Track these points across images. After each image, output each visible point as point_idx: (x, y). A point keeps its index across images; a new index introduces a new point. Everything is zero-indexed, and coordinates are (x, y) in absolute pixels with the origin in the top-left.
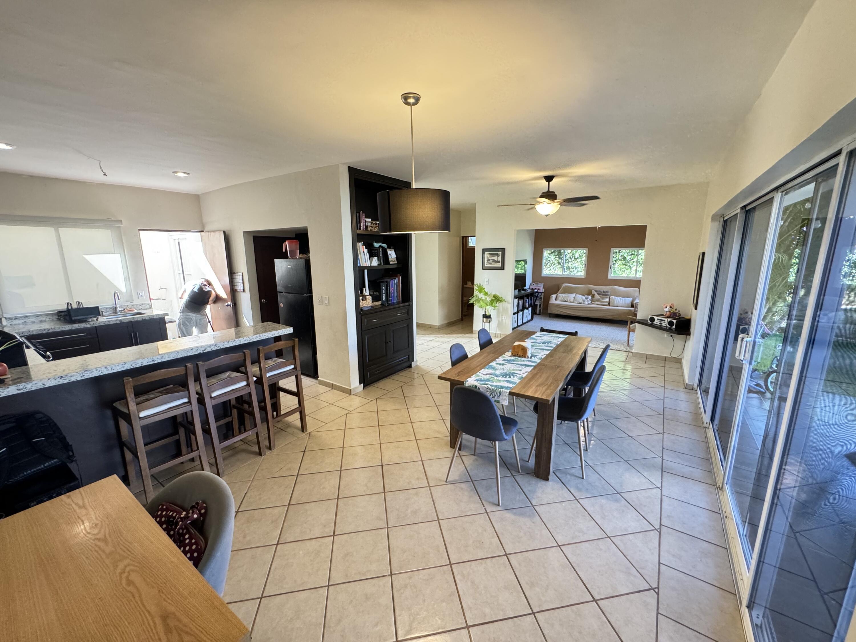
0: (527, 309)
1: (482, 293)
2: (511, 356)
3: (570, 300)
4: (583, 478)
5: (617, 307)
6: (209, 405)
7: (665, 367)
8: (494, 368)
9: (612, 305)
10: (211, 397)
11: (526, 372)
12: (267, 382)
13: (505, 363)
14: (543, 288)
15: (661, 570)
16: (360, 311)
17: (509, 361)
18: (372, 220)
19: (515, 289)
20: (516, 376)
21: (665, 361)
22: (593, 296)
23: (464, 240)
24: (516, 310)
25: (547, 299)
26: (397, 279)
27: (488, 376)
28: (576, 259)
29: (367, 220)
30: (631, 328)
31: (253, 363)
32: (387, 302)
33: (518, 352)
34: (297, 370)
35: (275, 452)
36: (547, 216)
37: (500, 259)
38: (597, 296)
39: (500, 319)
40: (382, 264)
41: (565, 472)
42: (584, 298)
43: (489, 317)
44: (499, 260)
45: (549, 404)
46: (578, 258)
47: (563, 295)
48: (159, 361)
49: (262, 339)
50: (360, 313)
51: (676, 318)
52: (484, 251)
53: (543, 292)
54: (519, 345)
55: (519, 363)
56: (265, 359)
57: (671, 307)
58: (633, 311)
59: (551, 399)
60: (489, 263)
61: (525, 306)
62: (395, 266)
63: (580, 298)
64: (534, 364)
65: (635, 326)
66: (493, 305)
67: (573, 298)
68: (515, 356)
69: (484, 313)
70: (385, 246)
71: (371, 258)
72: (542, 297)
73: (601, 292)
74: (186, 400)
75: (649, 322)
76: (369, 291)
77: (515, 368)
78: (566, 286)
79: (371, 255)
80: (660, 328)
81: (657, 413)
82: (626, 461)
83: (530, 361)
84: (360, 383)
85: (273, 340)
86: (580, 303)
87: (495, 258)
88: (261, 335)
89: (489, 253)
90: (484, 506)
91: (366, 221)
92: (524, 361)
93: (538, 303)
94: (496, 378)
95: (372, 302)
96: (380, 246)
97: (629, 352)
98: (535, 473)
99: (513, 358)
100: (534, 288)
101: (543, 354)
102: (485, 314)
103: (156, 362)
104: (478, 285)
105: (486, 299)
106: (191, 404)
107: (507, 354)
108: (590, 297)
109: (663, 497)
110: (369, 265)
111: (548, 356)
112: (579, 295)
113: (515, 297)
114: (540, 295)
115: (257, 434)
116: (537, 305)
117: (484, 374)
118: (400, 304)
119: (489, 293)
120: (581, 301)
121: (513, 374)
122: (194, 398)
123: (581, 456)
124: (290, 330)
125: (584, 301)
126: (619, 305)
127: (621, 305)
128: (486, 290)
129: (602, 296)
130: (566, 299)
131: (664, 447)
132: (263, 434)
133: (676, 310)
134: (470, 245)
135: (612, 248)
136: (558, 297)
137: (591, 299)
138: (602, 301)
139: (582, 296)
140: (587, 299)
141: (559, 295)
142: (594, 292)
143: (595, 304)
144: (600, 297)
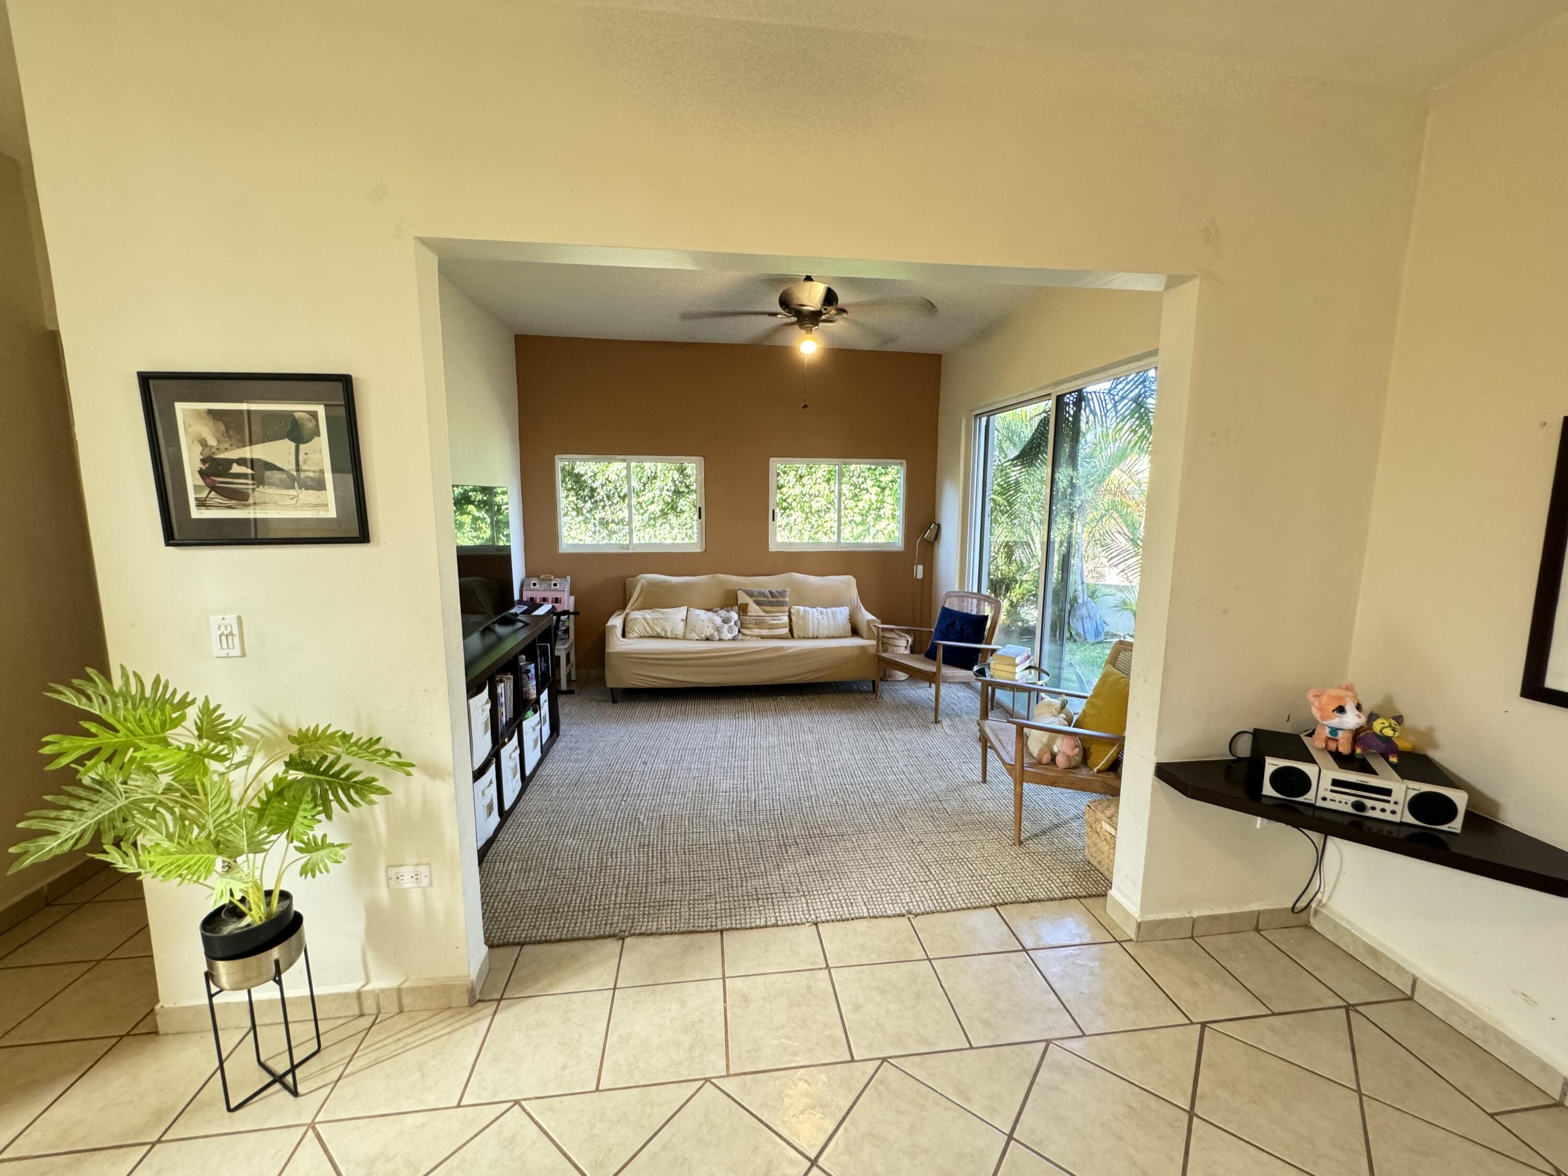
0: (534, 704)
3: (672, 631)
5: (818, 639)
9: (802, 635)
14: (571, 595)
22: (743, 610)
24: (481, 750)
25: (594, 636)
37: (319, 457)
38: (754, 609)
39: (378, 894)
42: (715, 619)
44: (309, 472)
47: (648, 614)
53: (575, 607)
58: (873, 651)
60: (225, 493)
61: (523, 697)
63: (705, 620)
66: (301, 824)
67: (682, 624)
72: (571, 625)
73: (765, 596)
78: (652, 584)
86: (705, 639)
89: (211, 412)
100: (538, 596)
108: (734, 615)
112: (698, 611)
113: (473, 687)
114: (564, 623)
116: (559, 657)
120: (707, 631)
125: (718, 630)
127: (826, 633)
129: (768, 608)
130: (659, 630)
135: (771, 459)
136: (629, 625)
137: (739, 623)
138: (771, 624)
139: (710, 613)
140: (727, 623)
141: (636, 615)
142: (743, 598)
143: (752, 636)
144: (765, 612)
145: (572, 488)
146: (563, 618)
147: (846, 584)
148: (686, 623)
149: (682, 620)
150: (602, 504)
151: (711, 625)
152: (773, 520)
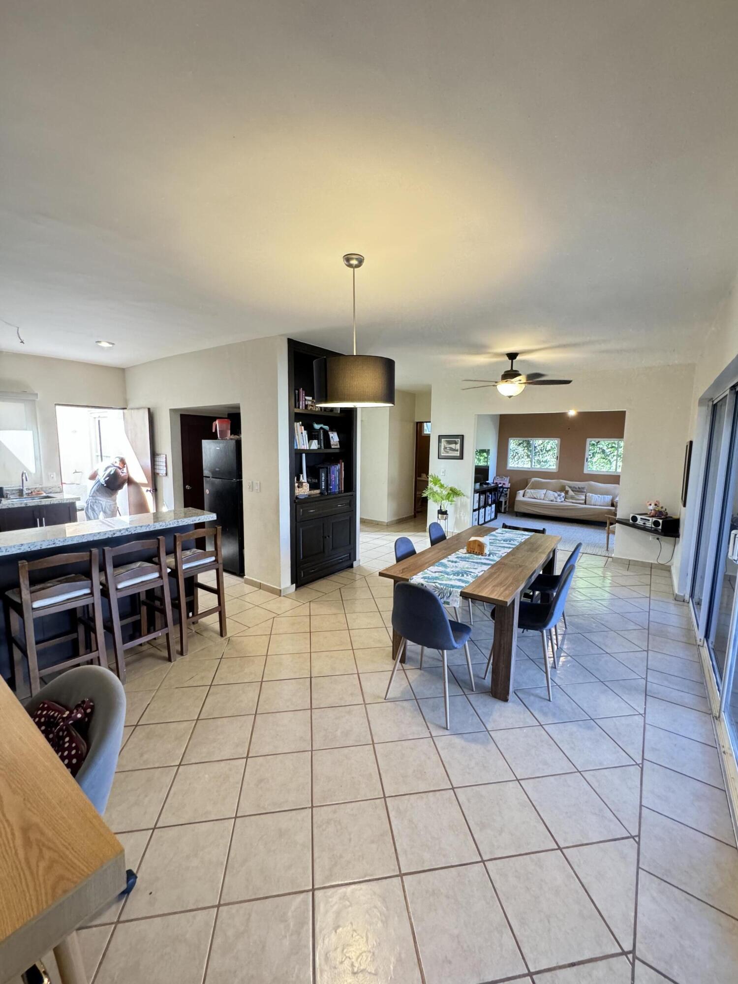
0: (490, 505)
1: (437, 486)
2: (465, 553)
3: (540, 496)
4: (549, 700)
5: (595, 505)
6: (114, 597)
7: (651, 575)
8: (445, 566)
9: (589, 503)
10: (117, 589)
11: (482, 571)
12: (182, 574)
13: (458, 561)
14: (509, 483)
15: (643, 815)
16: (295, 499)
17: (463, 559)
18: (312, 399)
19: (476, 482)
20: (470, 575)
21: (651, 568)
22: (567, 492)
23: (419, 426)
24: (476, 507)
25: (513, 495)
26: (339, 465)
27: (437, 574)
28: (547, 451)
29: (307, 398)
30: (610, 529)
31: (168, 553)
32: (327, 491)
33: (475, 549)
34: (218, 563)
35: (187, 657)
36: (510, 397)
37: (458, 447)
38: (571, 493)
39: (458, 516)
40: (323, 448)
41: (528, 692)
42: (556, 495)
43: (445, 513)
44: (457, 449)
45: (507, 607)
46: (549, 450)
47: (532, 491)
48: (61, 544)
49: (181, 525)
50: (296, 502)
51: (663, 517)
52: (440, 437)
53: (509, 487)
54: (475, 541)
55: (475, 561)
56: (182, 550)
57: (656, 505)
59: (509, 601)
60: (446, 452)
61: (488, 502)
62: (337, 451)
63: (552, 495)
64: (492, 563)
65: (615, 527)
66: (450, 499)
67: (544, 495)
68: (470, 553)
69: (439, 509)
70: (326, 427)
71: (310, 441)
72: (508, 492)
73: (576, 488)
74: (87, 591)
75: (631, 521)
76: (307, 477)
77: (469, 567)
78: (536, 481)
79: (311, 438)
80: (644, 528)
81: (640, 628)
82: (602, 682)
83: (488, 559)
84: (292, 583)
85: (193, 527)
86: (552, 501)
87: (453, 446)
88: (179, 520)
89: (446, 441)
90: (429, 729)
91: (305, 399)
92: (480, 559)
93: (502, 499)
94: (446, 576)
95: (310, 490)
96: (321, 428)
97: (609, 557)
98: (491, 692)
99: (467, 555)
100: (498, 482)
101: (503, 552)
102: (441, 510)
103: (57, 545)
104: (433, 477)
105: (442, 492)
106: (93, 596)
107: (461, 550)
108: (563, 494)
109: (647, 726)
110: (308, 448)
111: (509, 554)
112: (550, 491)
113: (476, 491)
114: (506, 491)
115: (167, 635)
116: (502, 502)
117: (432, 572)
118: (342, 493)
119: (445, 486)
120: (552, 498)
121: (467, 573)
122: (97, 588)
123: (546, 673)
124: (213, 517)
125: (556, 498)
126: (597, 503)
128: (442, 482)
129: (577, 493)
130: (535, 496)
131: (648, 667)
132: (174, 637)
133: (662, 508)
134: (425, 433)
135: (589, 439)
136: (526, 493)
137: (564, 497)
138: (577, 498)
139: (555, 493)
140: (559, 496)
141: (528, 490)
142: (567, 488)
143: (569, 502)
144: (575, 494)
146: (505, 489)
147: (615, 488)
149: (544, 493)
151: (554, 496)
152: (586, 461)
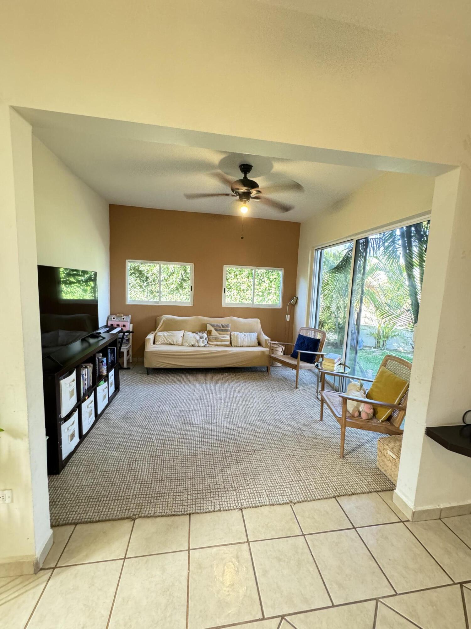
0: (106, 379)
3: (176, 342)
5: (243, 347)
9: (235, 345)
14: (131, 323)
22: (209, 333)
25: (140, 343)
38: (214, 333)
42: (197, 337)
47: (166, 334)
53: (132, 330)
58: (267, 353)
63: (192, 337)
67: (181, 339)
72: (130, 337)
73: (220, 327)
78: (169, 320)
86: (191, 346)
100: (115, 323)
108: (205, 335)
112: (189, 333)
114: (127, 336)
120: (192, 342)
125: (198, 342)
127: (246, 344)
129: (221, 333)
130: (170, 341)
135: (224, 266)
136: (157, 338)
137: (207, 339)
138: (222, 340)
139: (194, 334)
140: (202, 339)
142: (209, 327)
143: (213, 345)
144: (219, 334)
145: (138, 277)
146: (126, 334)
147: (256, 323)
148: (183, 338)
149: (181, 337)
150: (151, 284)
151: (194, 339)
152: (224, 293)
